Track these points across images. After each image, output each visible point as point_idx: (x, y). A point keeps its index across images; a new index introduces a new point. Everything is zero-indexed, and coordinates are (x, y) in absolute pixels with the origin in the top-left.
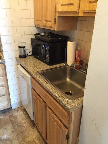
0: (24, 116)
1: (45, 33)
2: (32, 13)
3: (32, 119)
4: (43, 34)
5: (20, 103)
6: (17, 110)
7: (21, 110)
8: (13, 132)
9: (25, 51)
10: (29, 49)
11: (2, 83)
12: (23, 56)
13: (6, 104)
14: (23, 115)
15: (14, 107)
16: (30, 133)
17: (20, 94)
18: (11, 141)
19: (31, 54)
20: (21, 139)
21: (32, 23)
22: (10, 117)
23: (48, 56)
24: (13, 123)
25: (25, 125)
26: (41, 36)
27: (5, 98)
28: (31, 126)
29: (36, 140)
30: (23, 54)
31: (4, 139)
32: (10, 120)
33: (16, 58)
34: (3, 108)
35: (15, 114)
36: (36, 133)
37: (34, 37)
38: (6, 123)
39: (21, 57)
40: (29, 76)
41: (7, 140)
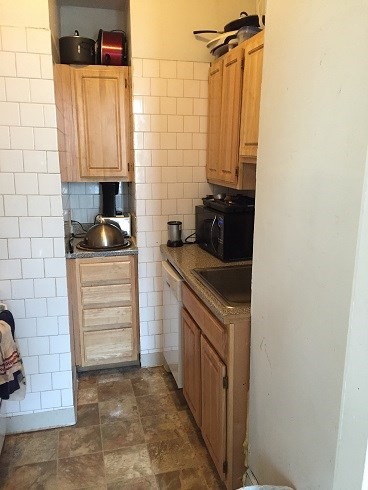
0: (164, 385)
1: (224, 196)
2: (203, 156)
3: (179, 387)
4: (219, 197)
5: (161, 356)
6: (151, 371)
7: (160, 372)
8: (135, 408)
9: (180, 232)
10: (189, 229)
11: (127, 297)
12: (176, 244)
13: (130, 348)
14: (164, 383)
15: (145, 363)
16: (171, 417)
17: (162, 334)
18: (128, 423)
19: (193, 240)
20: (148, 423)
21: (201, 174)
22: (134, 382)
23: (221, 241)
24: (137, 392)
25: (164, 401)
26: (216, 200)
27: (128, 334)
28: (176, 405)
29: (180, 431)
30: (175, 238)
31: (115, 417)
32: (134, 387)
33: (161, 246)
34: (120, 358)
35: (145, 377)
36: (185, 418)
37: (200, 203)
38: (124, 391)
39: (170, 244)
40: (178, 280)
41: (119, 419)
